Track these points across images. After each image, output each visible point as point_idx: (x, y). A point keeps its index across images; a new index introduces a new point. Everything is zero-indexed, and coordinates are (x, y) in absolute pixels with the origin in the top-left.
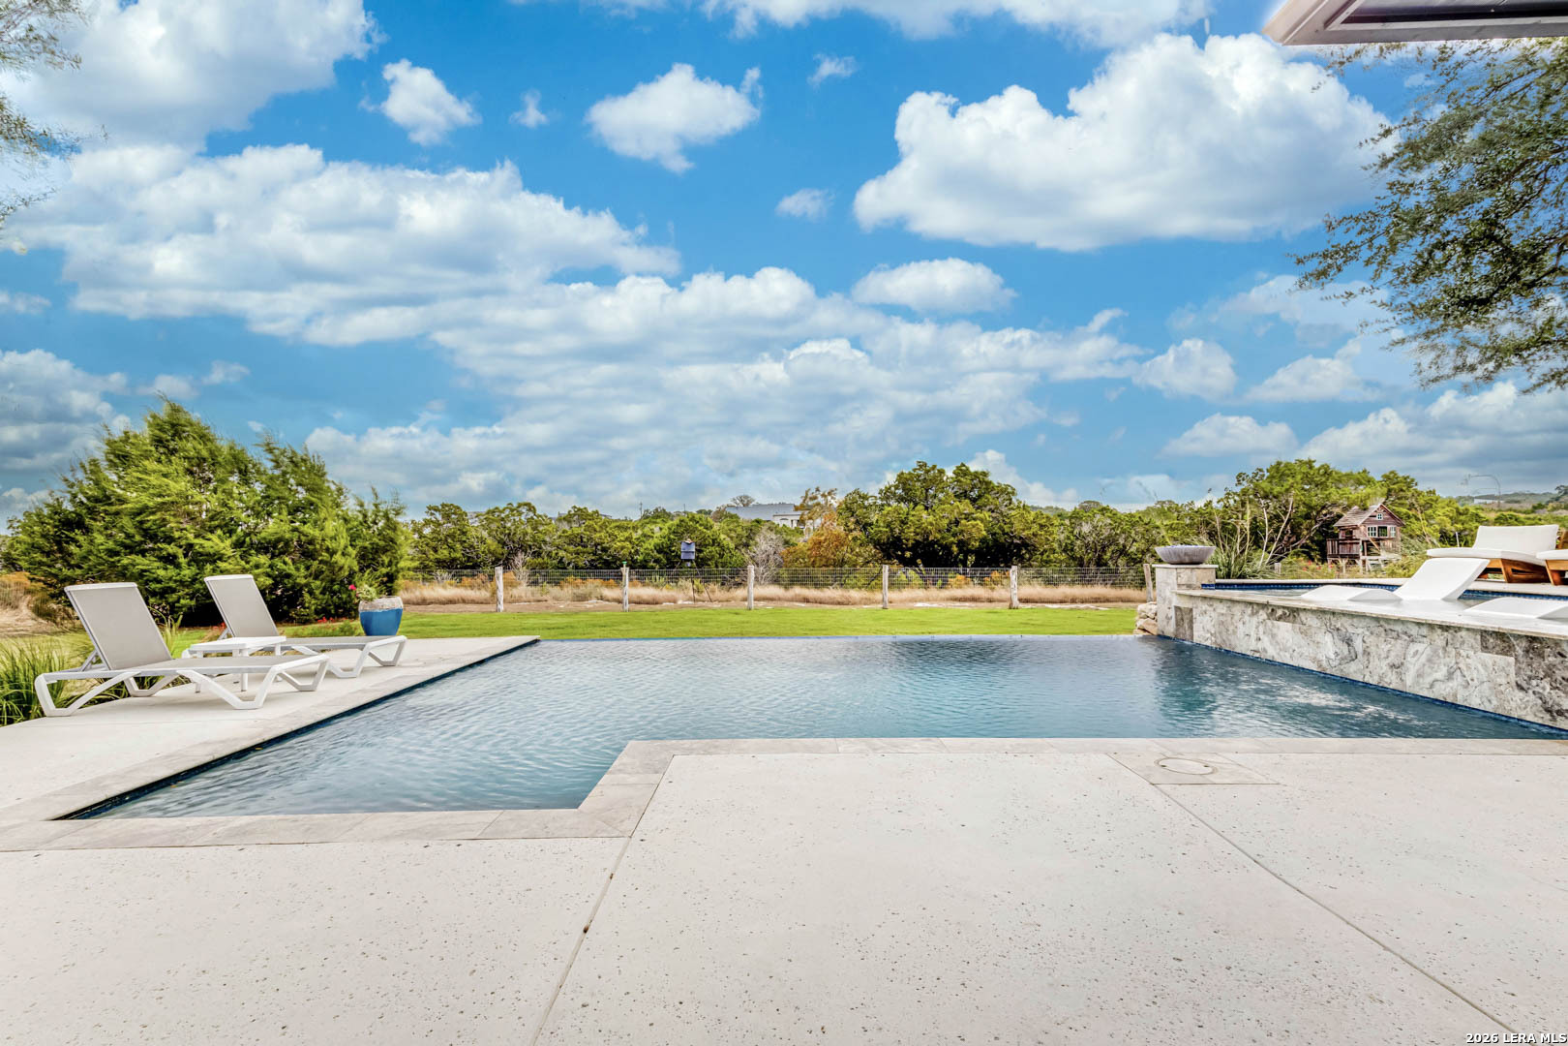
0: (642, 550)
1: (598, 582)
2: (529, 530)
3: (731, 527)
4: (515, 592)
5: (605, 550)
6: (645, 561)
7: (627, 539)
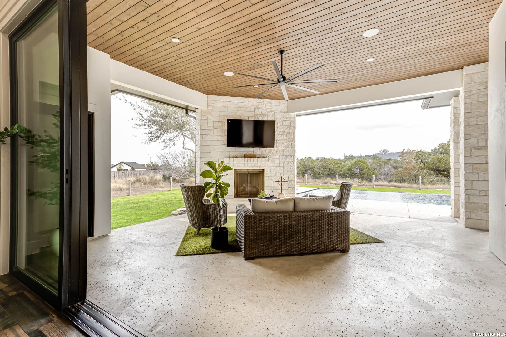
0: (343, 170)
1: (330, 179)
2: (311, 164)
3: (378, 161)
4: (309, 180)
5: (332, 170)
6: (344, 173)
7: (338, 167)
